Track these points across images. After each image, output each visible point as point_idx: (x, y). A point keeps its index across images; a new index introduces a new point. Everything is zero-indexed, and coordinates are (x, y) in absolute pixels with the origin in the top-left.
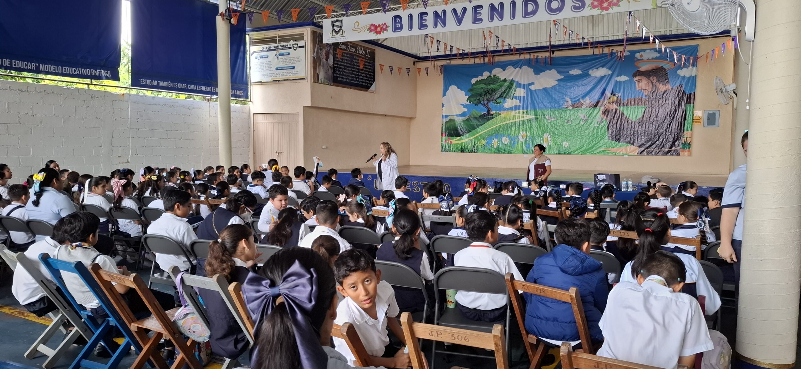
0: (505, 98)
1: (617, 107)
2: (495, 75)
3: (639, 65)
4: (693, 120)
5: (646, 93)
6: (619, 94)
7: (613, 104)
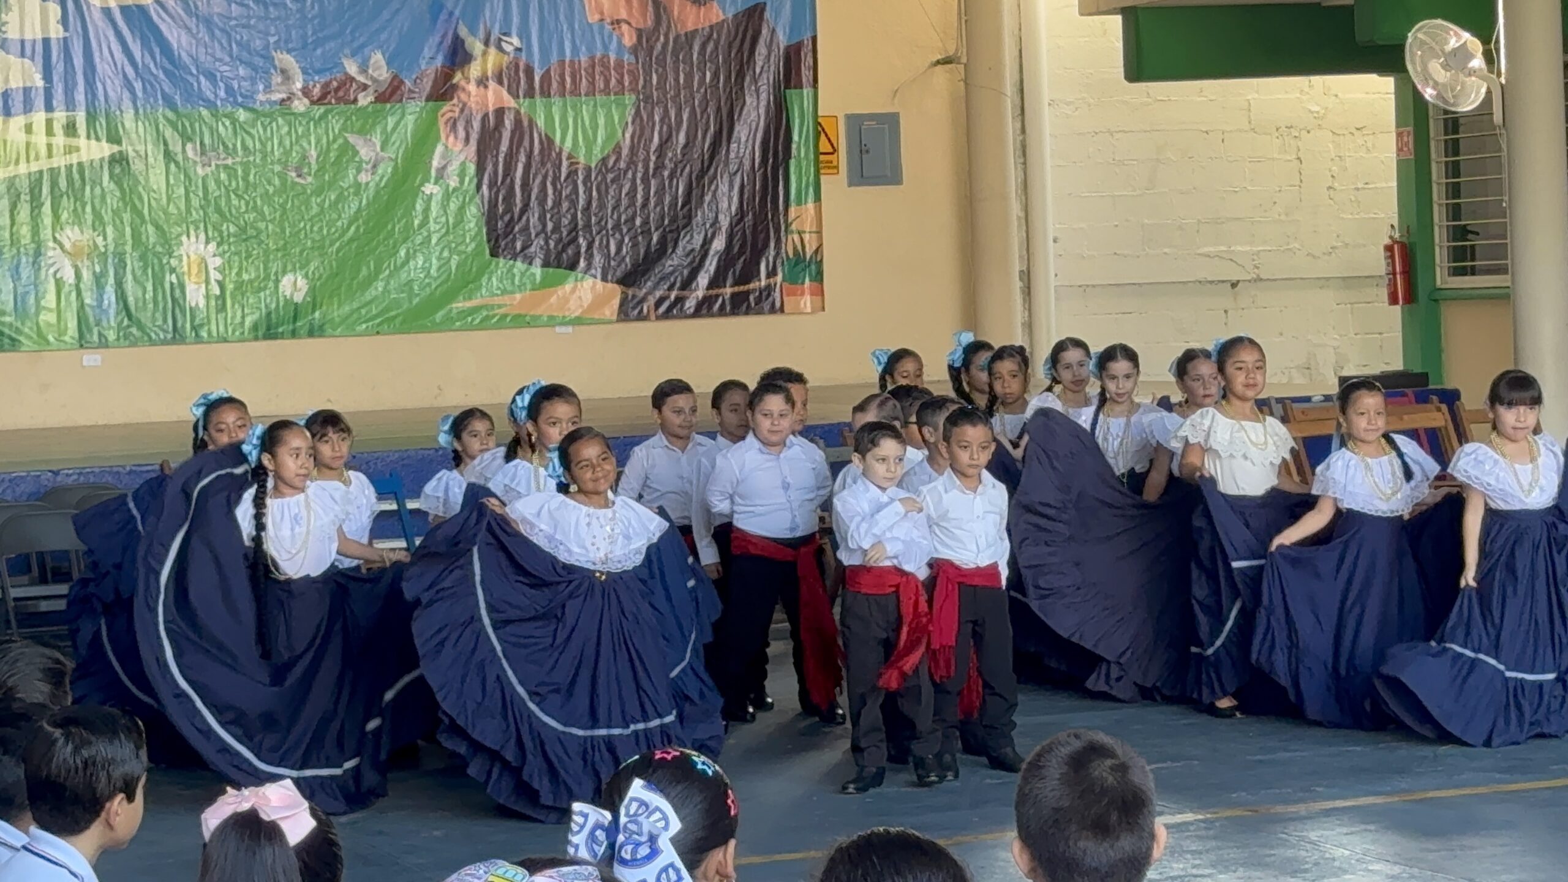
1: (509, 101)
4: (817, 153)
5: (629, 40)
6: (516, 41)
7: (492, 84)
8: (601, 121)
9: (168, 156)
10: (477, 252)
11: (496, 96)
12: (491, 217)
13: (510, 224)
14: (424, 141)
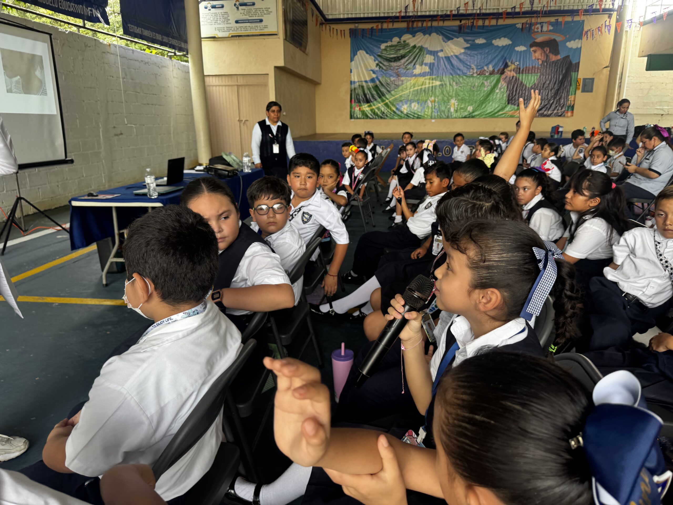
0: (414, 64)
1: (515, 75)
2: (404, 41)
3: (535, 37)
4: (577, 86)
5: (540, 62)
6: (518, 63)
7: (512, 72)
8: (533, 78)
9: (450, 84)
10: (505, 103)
11: (513, 74)
12: (509, 96)
13: (512, 98)
14: (498, 81)
